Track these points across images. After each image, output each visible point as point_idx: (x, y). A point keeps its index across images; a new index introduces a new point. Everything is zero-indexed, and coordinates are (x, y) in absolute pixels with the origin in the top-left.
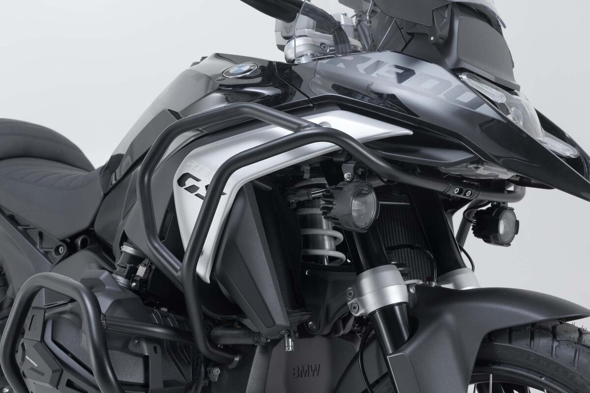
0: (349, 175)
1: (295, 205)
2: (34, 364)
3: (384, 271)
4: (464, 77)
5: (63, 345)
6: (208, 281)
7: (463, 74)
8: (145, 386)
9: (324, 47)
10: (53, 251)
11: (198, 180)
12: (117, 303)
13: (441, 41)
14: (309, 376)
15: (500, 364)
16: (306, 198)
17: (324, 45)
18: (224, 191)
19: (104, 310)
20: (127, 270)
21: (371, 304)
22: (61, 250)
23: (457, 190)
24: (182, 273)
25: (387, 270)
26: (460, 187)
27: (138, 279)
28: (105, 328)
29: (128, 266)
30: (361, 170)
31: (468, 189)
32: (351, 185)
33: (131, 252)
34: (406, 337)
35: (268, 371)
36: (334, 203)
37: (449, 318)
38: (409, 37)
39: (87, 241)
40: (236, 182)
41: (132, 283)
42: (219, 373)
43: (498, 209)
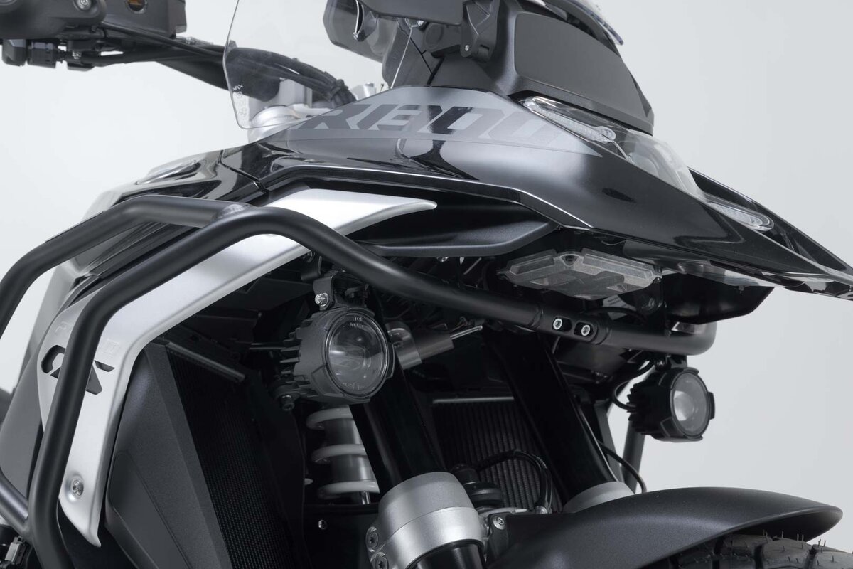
0: (324, 296)
1: (292, 404)
7: (530, 99)
13: (484, 51)
21: (408, 548)
23: (558, 322)
24: (30, 525)
26: (565, 317)
31: (581, 321)
38: (436, 61)
40: (130, 343)
43: (666, 374)
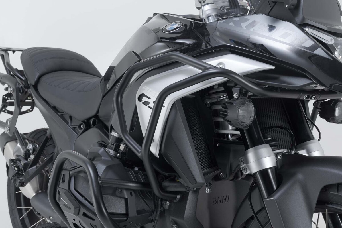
0: (236, 95)
1: (210, 105)
2: (65, 202)
3: (261, 149)
4: (307, 29)
5: (80, 191)
6: (158, 156)
7: (306, 27)
8: (126, 214)
9: (223, 9)
10: (77, 127)
11: (149, 98)
12: (109, 168)
13: (292, 7)
14: (222, 202)
15: (332, 204)
16: (216, 100)
17: (223, 8)
18: (164, 105)
19: (100, 174)
20: (114, 146)
21: (254, 168)
22: (82, 126)
23: (306, 97)
24: (142, 154)
25: (263, 148)
26: (308, 95)
27: (121, 152)
28: (101, 185)
29: (115, 144)
30: (244, 90)
31: (312, 95)
32: (238, 101)
33: (116, 136)
34: (275, 188)
35: (197, 203)
36: (228, 112)
37: (300, 176)
38: (273, 4)
39: (96, 121)
40: (171, 99)
41: (117, 154)
42: (169, 205)
43: (334, 102)
